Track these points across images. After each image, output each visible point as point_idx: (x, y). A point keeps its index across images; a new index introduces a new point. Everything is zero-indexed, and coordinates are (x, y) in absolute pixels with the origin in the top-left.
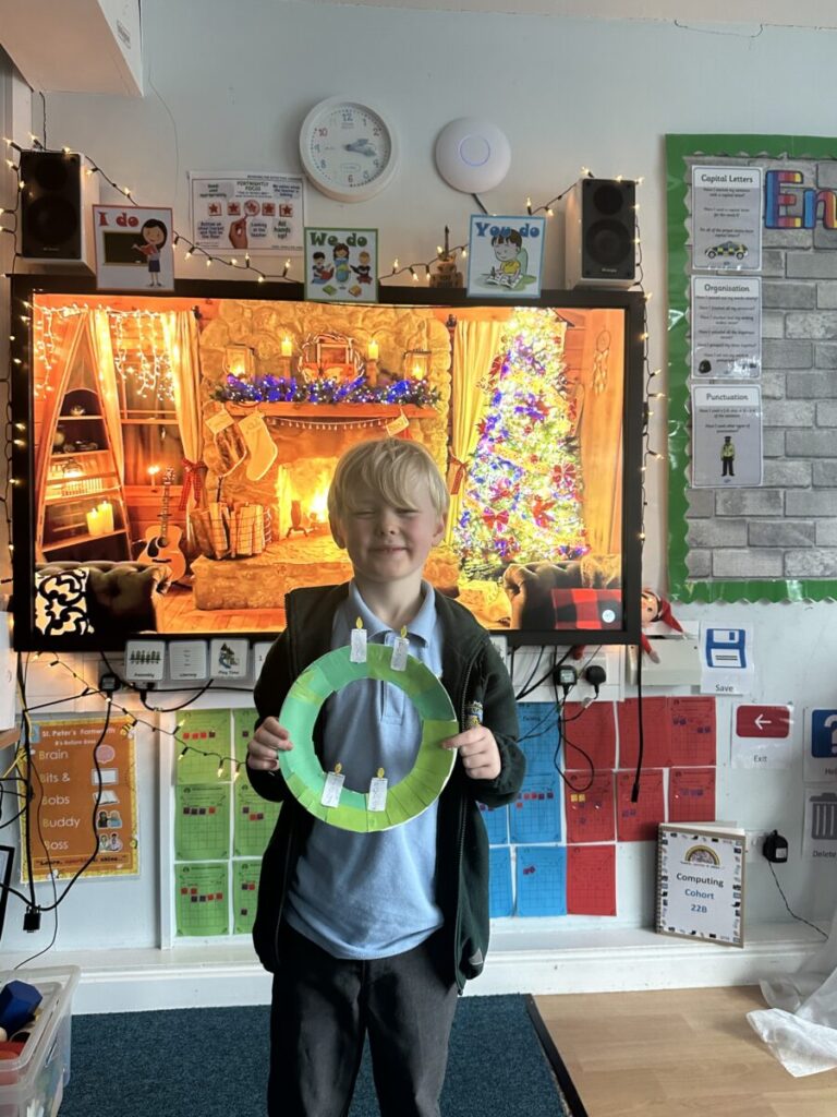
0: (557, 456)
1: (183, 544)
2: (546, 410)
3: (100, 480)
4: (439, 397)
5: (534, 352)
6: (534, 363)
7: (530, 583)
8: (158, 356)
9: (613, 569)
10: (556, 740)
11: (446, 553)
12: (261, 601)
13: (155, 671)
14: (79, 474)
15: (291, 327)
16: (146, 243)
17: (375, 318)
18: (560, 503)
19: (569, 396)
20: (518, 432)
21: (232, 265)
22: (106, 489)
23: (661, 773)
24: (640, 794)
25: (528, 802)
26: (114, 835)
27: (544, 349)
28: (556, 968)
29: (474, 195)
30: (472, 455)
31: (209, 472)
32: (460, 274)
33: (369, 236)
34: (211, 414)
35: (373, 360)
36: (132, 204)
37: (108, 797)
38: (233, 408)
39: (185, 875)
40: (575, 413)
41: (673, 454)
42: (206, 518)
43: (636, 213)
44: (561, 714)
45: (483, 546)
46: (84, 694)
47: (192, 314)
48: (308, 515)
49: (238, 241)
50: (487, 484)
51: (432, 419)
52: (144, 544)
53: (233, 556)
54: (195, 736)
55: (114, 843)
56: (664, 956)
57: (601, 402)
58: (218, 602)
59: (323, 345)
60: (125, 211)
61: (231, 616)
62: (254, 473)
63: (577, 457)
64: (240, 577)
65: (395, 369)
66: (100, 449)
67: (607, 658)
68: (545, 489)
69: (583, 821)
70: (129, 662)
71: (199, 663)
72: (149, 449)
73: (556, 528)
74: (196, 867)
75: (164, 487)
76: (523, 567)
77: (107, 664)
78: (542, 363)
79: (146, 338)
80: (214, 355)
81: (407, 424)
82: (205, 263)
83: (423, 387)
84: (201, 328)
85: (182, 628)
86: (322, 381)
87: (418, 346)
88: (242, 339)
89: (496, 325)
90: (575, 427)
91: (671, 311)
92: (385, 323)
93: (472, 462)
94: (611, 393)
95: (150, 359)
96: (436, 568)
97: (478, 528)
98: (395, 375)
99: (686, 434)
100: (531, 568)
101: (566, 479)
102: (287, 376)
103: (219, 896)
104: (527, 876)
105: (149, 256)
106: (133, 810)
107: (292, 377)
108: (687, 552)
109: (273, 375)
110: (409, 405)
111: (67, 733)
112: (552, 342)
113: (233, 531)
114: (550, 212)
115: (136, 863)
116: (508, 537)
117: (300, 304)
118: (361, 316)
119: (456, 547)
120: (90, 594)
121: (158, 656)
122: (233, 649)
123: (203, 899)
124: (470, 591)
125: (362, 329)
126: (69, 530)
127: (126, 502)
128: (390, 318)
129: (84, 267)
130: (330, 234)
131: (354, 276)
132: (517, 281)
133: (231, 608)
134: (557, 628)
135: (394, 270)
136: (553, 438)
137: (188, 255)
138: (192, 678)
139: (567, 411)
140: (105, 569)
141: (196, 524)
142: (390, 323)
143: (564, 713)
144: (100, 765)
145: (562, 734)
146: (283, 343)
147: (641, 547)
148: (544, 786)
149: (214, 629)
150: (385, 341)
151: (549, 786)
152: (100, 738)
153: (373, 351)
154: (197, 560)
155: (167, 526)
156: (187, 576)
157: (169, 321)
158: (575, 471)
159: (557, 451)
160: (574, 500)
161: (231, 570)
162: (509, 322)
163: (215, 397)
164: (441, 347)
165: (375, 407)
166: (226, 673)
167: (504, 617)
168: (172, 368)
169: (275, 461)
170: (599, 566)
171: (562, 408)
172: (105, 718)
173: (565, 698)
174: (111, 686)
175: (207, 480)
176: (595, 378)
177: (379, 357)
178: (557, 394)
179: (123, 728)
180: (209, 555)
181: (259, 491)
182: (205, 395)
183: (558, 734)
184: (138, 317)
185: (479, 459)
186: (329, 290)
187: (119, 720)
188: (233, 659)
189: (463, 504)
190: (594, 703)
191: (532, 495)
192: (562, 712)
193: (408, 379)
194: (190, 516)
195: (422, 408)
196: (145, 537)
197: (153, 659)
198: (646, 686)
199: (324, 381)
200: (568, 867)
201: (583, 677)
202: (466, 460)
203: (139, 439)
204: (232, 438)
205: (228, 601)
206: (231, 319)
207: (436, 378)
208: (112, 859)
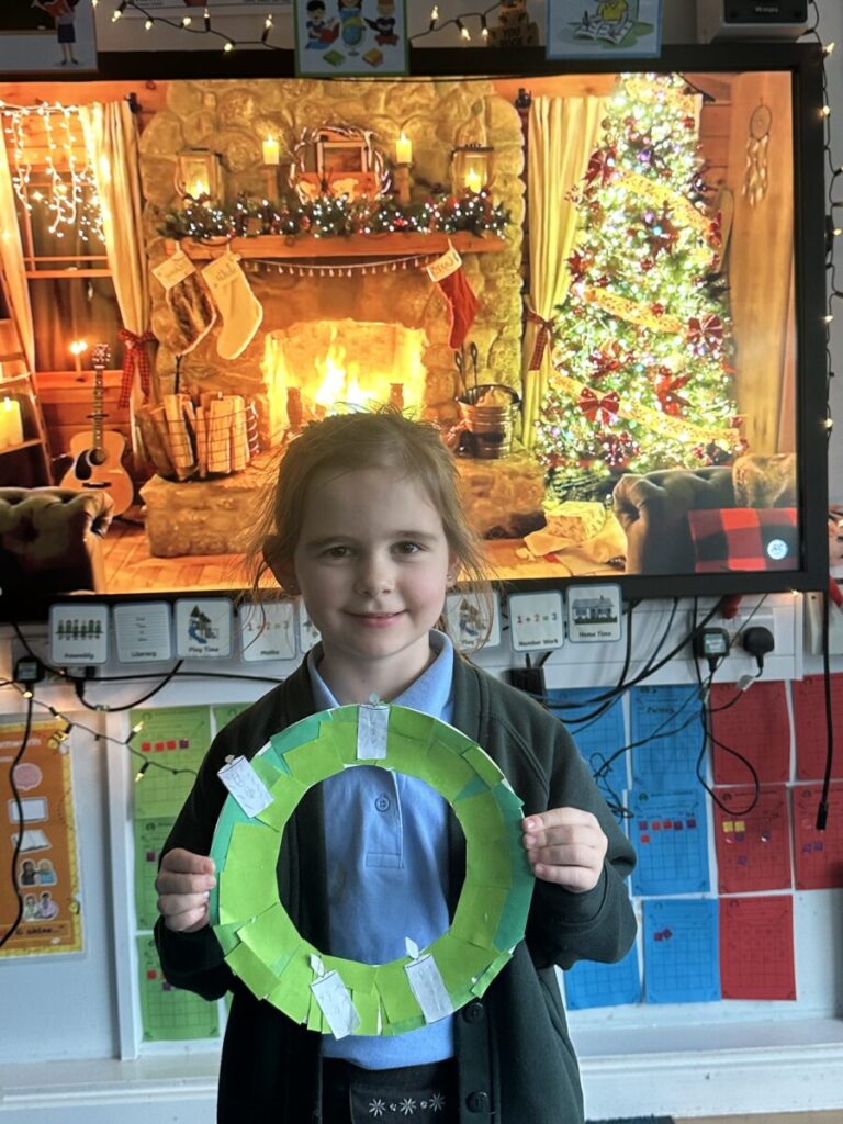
0: (693, 304)
1: (127, 459)
2: (674, 232)
5: (653, 142)
6: (653, 158)
7: (653, 502)
8: (77, 173)
9: (784, 473)
10: (699, 742)
11: (524, 461)
13: (96, 650)
15: (277, 119)
17: (404, 99)
18: (699, 377)
19: (710, 208)
20: (631, 269)
21: (187, 30)
22: (10, 379)
24: (829, 820)
25: (658, 833)
26: (46, 895)
27: (667, 138)
28: (708, 1077)
30: (561, 308)
31: (161, 348)
32: (534, 24)
34: (160, 258)
35: (404, 165)
37: (33, 839)
38: (192, 248)
40: (719, 236)
42: (159, 418)
44: (706, 701)
47: (126, 105)
48: (313, 410)
50: (584, 354)
51: (497, 254)
52: (69, 461)
53: (203, 474)
54: (159, 747)
57: (759, 218)
58: (184, 546)
59: (327, 145)
61: (203, 565)
62: (230, 347)
63: (723, 303)
64: (215, 508)
65: (438, 176)
67: (775, 615)
68: (673, 362)
69: (742, 860)
70: (55, 637)
71: (160, 638)
72: (70, 315)
73: (694, 417)
75: (94, 373)
76: (642, 478)
77: (24, 642)
78: (666, 159)
79: (59, 146)
80: (161, 167)
81: (458, 263)
82: (145, 25)
83: (482, 202)
84: (140, 127)
85: (132, 584)
86: (325, 199)
87: (471, 139)
88: (203, 141)
89: (592, 101)
90: (720, 258)
92: (421, 107)
93: (561, 319)
94: (775, 201)
95: (66, 177)
96: (510, 485)
97: (573, 422)
98: (439, 185)
100: (657, 480)
101: (707, 340)
102: (273, 196)
104: (660, 943)
105: (58, 18)
106: (72, 858)
107: (280, 195)
109: (251, 195)
110: (462, 233)
112: (680, 126)
113: (201, 437)
115: (79, 935)
116: (619, 433)
117: (289, 84)
118: (383, 97)
119: (538, 451)
121: (99, 627)
122: (207, 615)
124: (562, 517)
125: (385, 117)
127: (39, 394)
128: (430, 99)
131: (370, 34)
132: (624, 32)
133: (204, 554)
134: (697, 570)
136: (685, 276)
137: (118, 14)
138: (151, 658)
139: (708, 233)
140: (14, 499)
141: (145, 428)
142: (427, 106)
143: (709, 699)
144: (20, 795)
145: (708, 730)
146: (265, 144)
147: (827, 440)
148: (681, 809)
149: (180, 586)
150: (421, 134)
151: (689, 810)
152: (16, 754)
153: (404, 149)
154: (149, 483)
155: (102, 431)
156: (136, 507)
157: (91, 118)
158: (720, 327)
159: (692, 297)
160: (722, 372)
161: (202, 497)
162: (613, 97)
163: (166, 232)
164: (507, 139)
165: (408, 238)
166: (200, 651)
167: (616, 555)
168: (99, 190)
169: (260, 328)
170: (762, 473)
171: (699, 228)
172: (25, 724)
173: (711, 677)
174: (31, 675)
175: (158, 360)
176: (749, 180)
177: (413, 159)
178: (690, 206)
179: (52, 737)
180: (166, 473)
181: (238, 375)
182: (150, 230)
183: (702, 730)
184: (45, 114)
185: (571, 313)
186: (333, 59)
187: (46, 725)
188: (210, 629)
189: (549, 384)
190: (756, 684)
191: (655, 367)
192: (707, 698)
193: (458, 192)
194: (136, 417)
195: (481, 237)
196: (69, 449)
197: (91, 631)
198: (836, 656)
199: (330, 200)
200: (721, 929)
201: (739, 644)
202: (552, 316)
203: (55, 303)
204: (193, 295)
205: (198, 542)
206: (184, 111)
207: (502, 189)
208: (44, 931)
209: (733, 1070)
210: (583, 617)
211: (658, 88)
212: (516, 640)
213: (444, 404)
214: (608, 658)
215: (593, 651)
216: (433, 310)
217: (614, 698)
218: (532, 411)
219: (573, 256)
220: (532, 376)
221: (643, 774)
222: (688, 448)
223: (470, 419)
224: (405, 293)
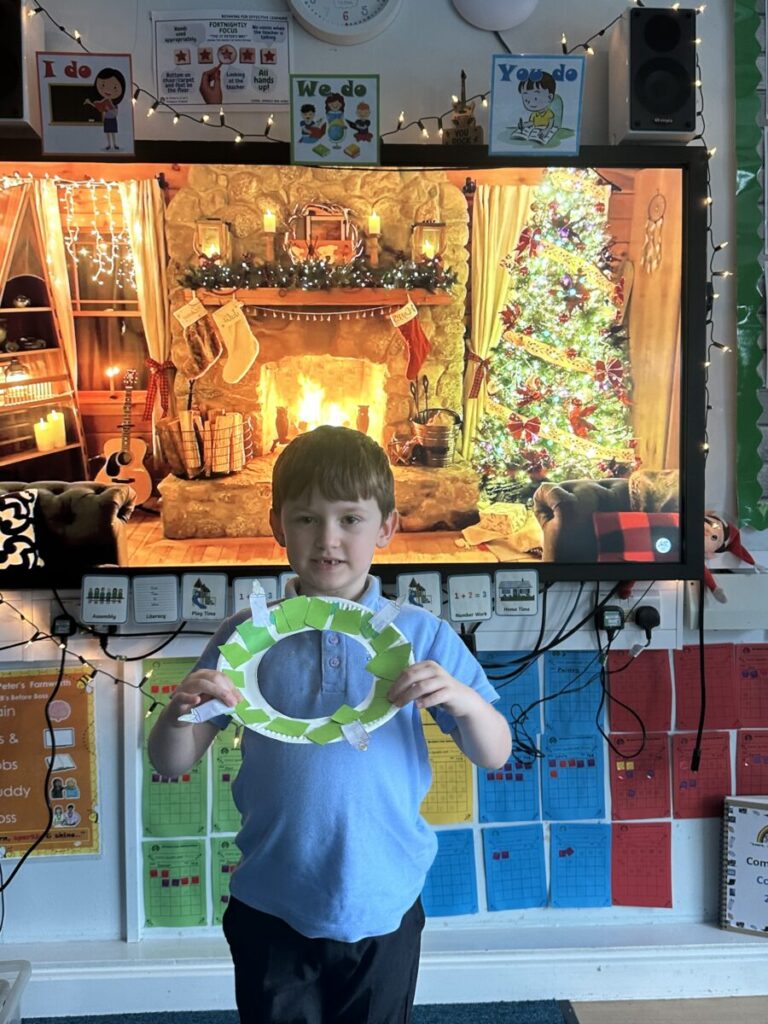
0: (600, 349)
1: (148, 460)
2: (585, 293)
3: (50, 384)
4: (454, 280)
5: (571, 221)
6: (571, 235)
8: (116, 235)
9: (669, 485)
10: (598, 697)
11: (463, 470)
12: (242, 528)
13: (118, 612)
14: (25, 377)
15: (274, 196)
16: (101, 98)
17: (376, 184)
18: (604, 407)
19: (615, 276)
20: (551, 322)
21: (204, 123)
22: (58, 396)
23: (727, 736)
24: (701, 763)
25: (564, 770)
26: (71, 807)
27: (582, 219)
28: (599, 969)
29: (496, 34)
30: (495, 350)
31: (178, 374)
32: (480, 127)
33: (369, 84)
34: (180, 304)
35: (374, 235)
36: (84, 51)
37: (63, 761)
38: (205, 296)
39: (155, 854)
40: (621, 297)
41: (745, 347)
42: (175, 429)
43: (698, 51)
44: (605, 664)
45: (508, 460)
46: (34, 639)
47: (156, 182)
48: (297, 425)
49: (210, 96)
50: (513, 387)
51: (446, 306)
52: (102, 461)
53: (208, 474)
54: (166, 690)
55: (70, 817)
56: (731, 957)
57: (654, 283)
58: (191, 530)
59: (314, 218)
60: (75, 58)
61: (206, 546)
62: (233, 372)
63: (624, 350)
64: (217, 501)
65: (401, 246)
66: (47, 347)
67: (661, 597)
68: (584, 395)
69: (631, 794)
70: (86, 601)
71: (170, 604)
72: (107, 346)
73: (599, 439)
74: (169, 846)
75: (125, 392)
76: (557, 486)
77: (60, 604)
78: (581, 236)
79: (102, 213)
80: (182, 232)
81: (414, 313)
82: (173, 120)
83: (434, 267)
84: (167, 200)
85: (147, 560)
86: (311, 261)
87: (428, 217)
88: (216, 213)
89: (524, 189)
90: (622, 314)
91: (739, 172)
92: (389, 190)
93: (495, 358)
94: (667, 271)
95: (107, 238)
96: (451, 488)
97: (503, 438)
98: (402, 252)
99: (758, 322)
100: (568, 487)
101: (610, 378)
102: (270, 257)
103: (196, 880)
104: (563, 859)
105: (104, 113)
106: (93, 778)
107: (276, 258)
108: (761, 467)
109: (253, 255)
110: (417, 289)
111: (13, 686)
112: (593, 210)
113: (207, 445)
114: (590, 51)
115: (97, 840)
116: (539, 450)
117: (285, 169)
118: (359, 181)
119: (474, 461)
120: (39, 520)
121: (121, 594)
122: (207, 586)
123: (176, 883)
124: (493, 515)
125: (360, 197)
126: (13, 444)
127: (81, 407)
128: (396, 184)
129: (27, 129)
130: (321, 82)
131: (350, 132)
132: (550, 135)
133: (207, 537)
134: (599, 560)
135: (400, 124)
136: (594, 328)
137: (151, 111)
138: (161, 620)
139: (612, 294)
140: (57, 490)
141: (163, 436)
142: (394, 189)
143: (608, 663)
144: (53, 724)
145: (606, 688)
146: (265, 216)
147: (704, 460)
148: (584, 751)
149: (186, 562)
150: (388, 212)
151: (589, 751)
152: (52, 691)
153: (374, 224)
154: (164, 480)
155: (129, 439)
156: (155, 499)
157: (128, 191)
158: (621, 368)
159: (600, 344)
160: (621, 403)
161: (206, 491)
162: (540, 186)
163: (185, 283)
164: (457, 218)
165: (375, 292)
166: (201, 614)
167: (534, 547)
168: (133, 249)
169: (256, 360)
170: (652, 484)
171: (606, 290)
172: (59, 668)
173: (609, 646)
174: (65, 630)
175: (175, 383)
176: (646, 254)
177: (381, 232)
178: (600, 273)
179: (80, 680)
180: (179, 473)
181: (238, 397)
182: (173, 281)
183: (601, 688)
184: (92, 188)
185: (503, 354)
186: (321, 151)
187: (76, 670)
188: (209, 598)
189: (485, 409)
190: (645, 651)
191: (569, 398)
192: (605, 662)
193: (416, 258)
194: (156, 427)
195: (434, 294)
196: (103, 452)
197: (114, 597)
198: (709, 631)
199: (315, 261)
200: (613, 848)
201: (632, 620)
202: (488, 356)
203: (95, 335)
204: (205, 332)
205: (202, 528)
206: (203, 189)
207: (451, 257)
208: (69, 835)
209: (620, 964)
210: (507, 595)
211: (577, 179)
212: (453, 613)
213: (400, 423)
214: (526, 629)
215: (515, 623)
216: (394, 349)
217: (531, 661)
218: (471, 431)
219: (506, 309)
220: (471, 403)
221: (554, 721)
222: (593, 462)
223: (421, 435)
224: (373, 336)
